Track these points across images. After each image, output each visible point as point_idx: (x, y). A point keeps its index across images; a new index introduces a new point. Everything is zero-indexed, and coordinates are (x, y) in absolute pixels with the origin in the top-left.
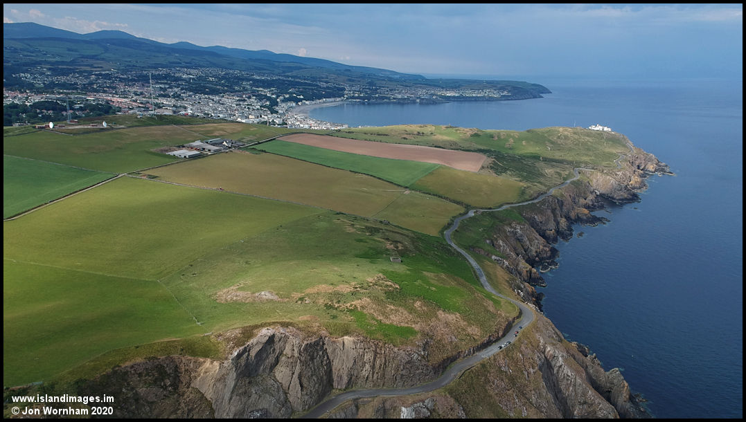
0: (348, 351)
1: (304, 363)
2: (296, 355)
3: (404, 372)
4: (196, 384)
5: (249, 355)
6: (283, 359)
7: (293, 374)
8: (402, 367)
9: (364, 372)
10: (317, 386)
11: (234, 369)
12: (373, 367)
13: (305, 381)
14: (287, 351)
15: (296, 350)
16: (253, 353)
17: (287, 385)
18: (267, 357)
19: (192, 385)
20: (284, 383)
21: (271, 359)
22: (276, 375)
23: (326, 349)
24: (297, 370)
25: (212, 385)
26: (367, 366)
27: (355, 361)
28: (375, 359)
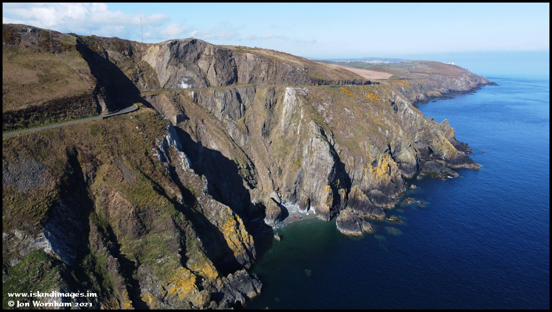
0: (249, 62)
1: (218, 60)
2: (212, 54)
3: (289, 77)
4: (145, 58)
5: (179, 46)
6: (203, 56)
7: (210, 64)
8: (288, 74)
9: (261, 75)
10: (227, 75)
11: (169, 50)
12: (268, 72)
13: (218, 70)
14: (206, 51)
15: (212, 51)
16: (182, 46)
17: (207, 70)
18: (192, 51)
19: (143, 59)
20: (204, 69)
21: (195, 54)
22: (199, 64)
23: (234, 59)
24: (213, 62)
25: (155, 59)
26: (264, 72)
27: (254, 68)
28: (268, 68)
